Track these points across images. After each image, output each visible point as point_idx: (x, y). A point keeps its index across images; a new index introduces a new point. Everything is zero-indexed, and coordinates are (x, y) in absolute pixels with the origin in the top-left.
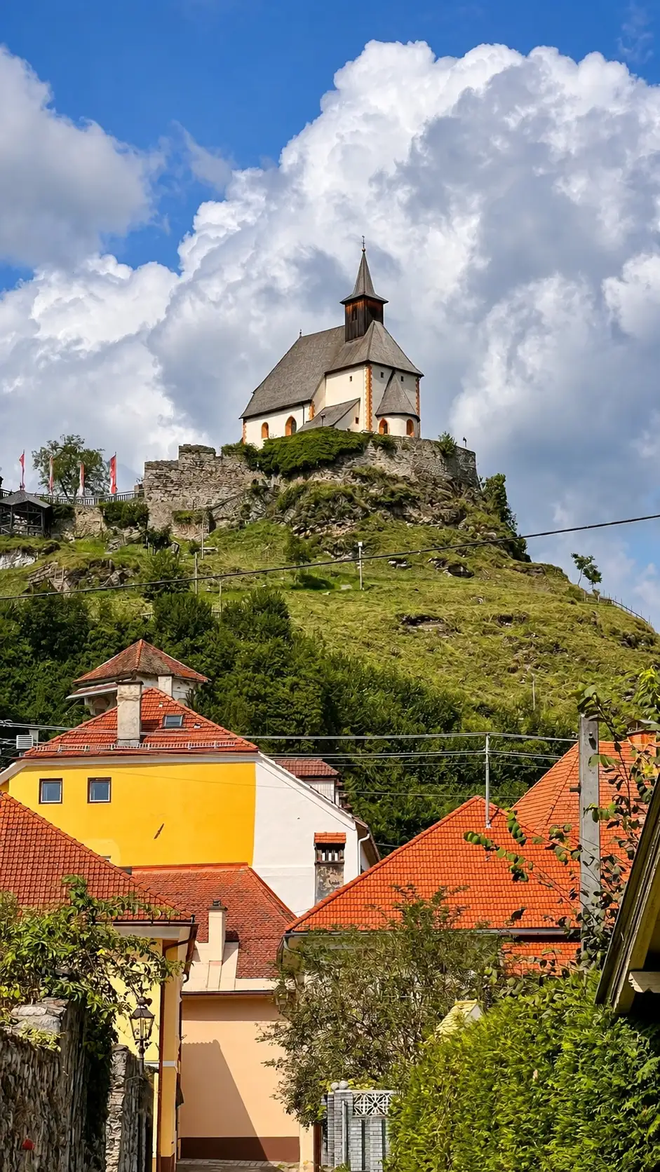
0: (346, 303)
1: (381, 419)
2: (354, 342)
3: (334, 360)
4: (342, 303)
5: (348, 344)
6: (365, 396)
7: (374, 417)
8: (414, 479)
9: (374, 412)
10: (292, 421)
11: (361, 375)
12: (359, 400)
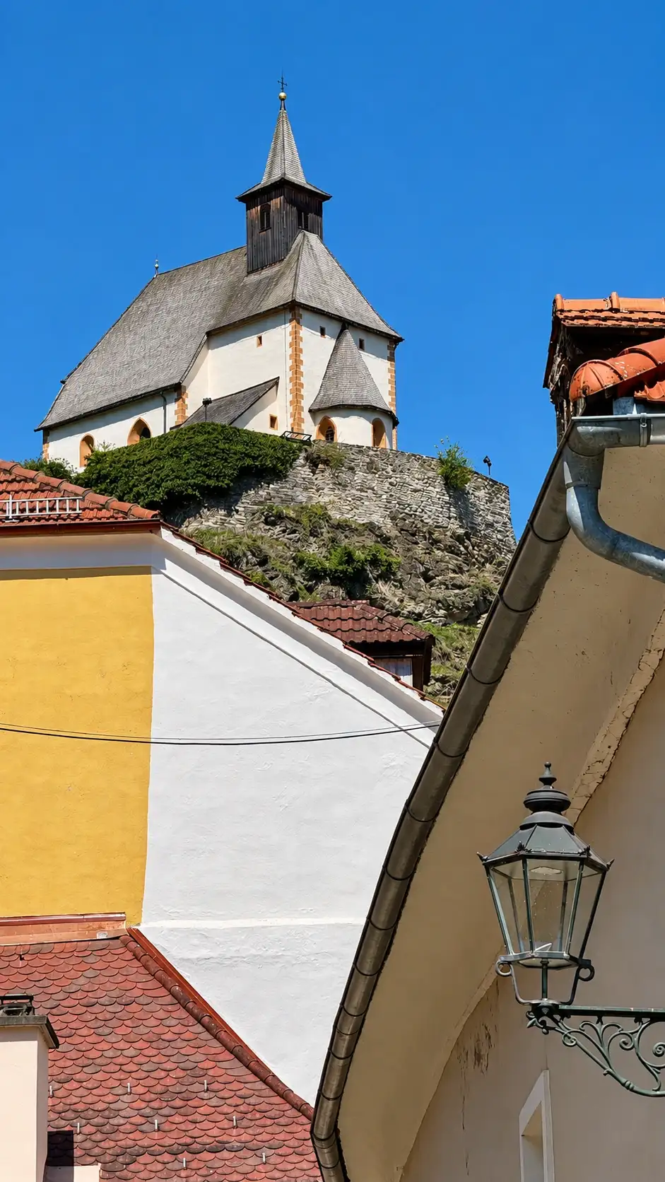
0: (249, 200)
1: (320, 418)
2: (266, 273)
3: (225, 310)
4: (242, 199)
5: (254, 278)
6: (290, 374)
7: (306, 415)
8: (388, 528)
9: (307, 403)
10: (142, 430)
11: (279, 336)
12: (276, 382)
